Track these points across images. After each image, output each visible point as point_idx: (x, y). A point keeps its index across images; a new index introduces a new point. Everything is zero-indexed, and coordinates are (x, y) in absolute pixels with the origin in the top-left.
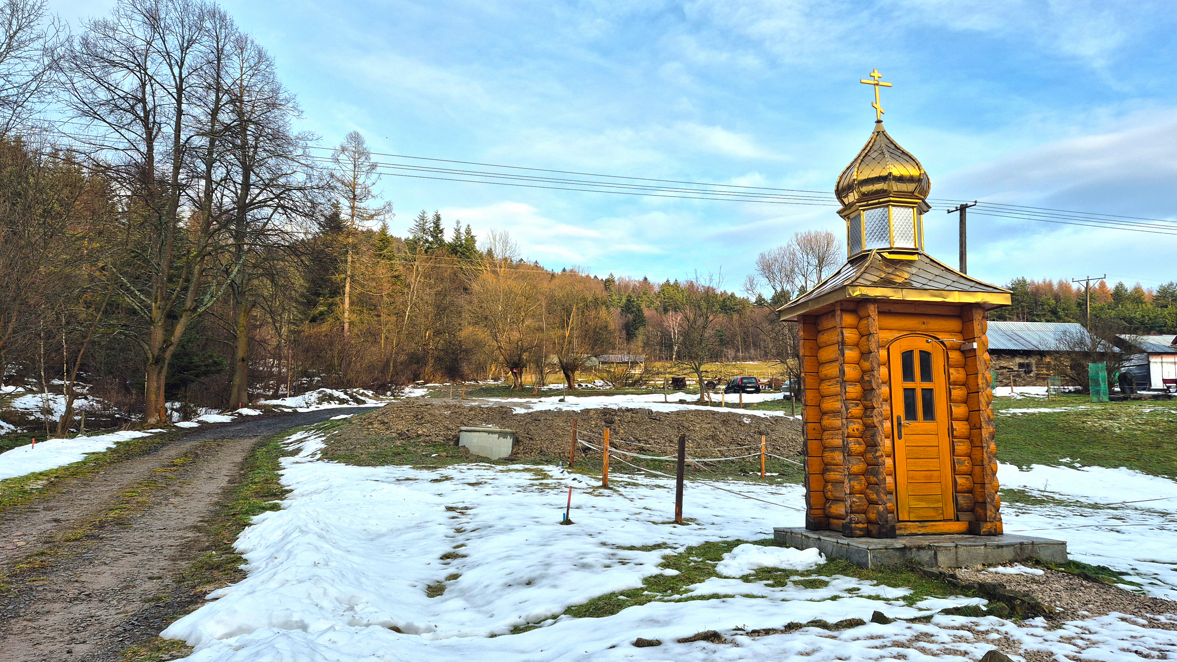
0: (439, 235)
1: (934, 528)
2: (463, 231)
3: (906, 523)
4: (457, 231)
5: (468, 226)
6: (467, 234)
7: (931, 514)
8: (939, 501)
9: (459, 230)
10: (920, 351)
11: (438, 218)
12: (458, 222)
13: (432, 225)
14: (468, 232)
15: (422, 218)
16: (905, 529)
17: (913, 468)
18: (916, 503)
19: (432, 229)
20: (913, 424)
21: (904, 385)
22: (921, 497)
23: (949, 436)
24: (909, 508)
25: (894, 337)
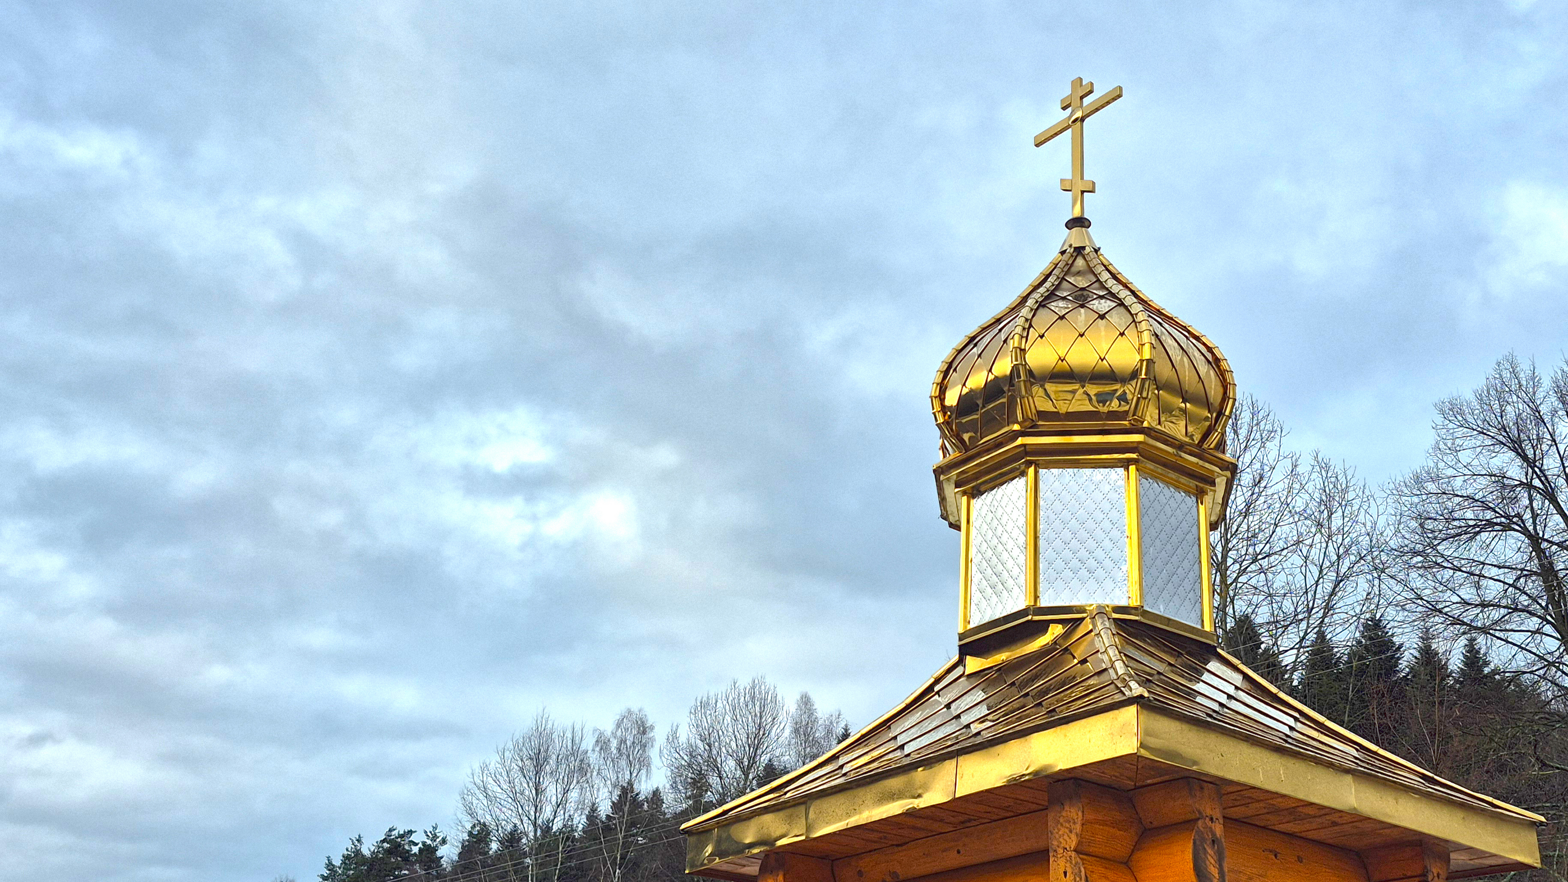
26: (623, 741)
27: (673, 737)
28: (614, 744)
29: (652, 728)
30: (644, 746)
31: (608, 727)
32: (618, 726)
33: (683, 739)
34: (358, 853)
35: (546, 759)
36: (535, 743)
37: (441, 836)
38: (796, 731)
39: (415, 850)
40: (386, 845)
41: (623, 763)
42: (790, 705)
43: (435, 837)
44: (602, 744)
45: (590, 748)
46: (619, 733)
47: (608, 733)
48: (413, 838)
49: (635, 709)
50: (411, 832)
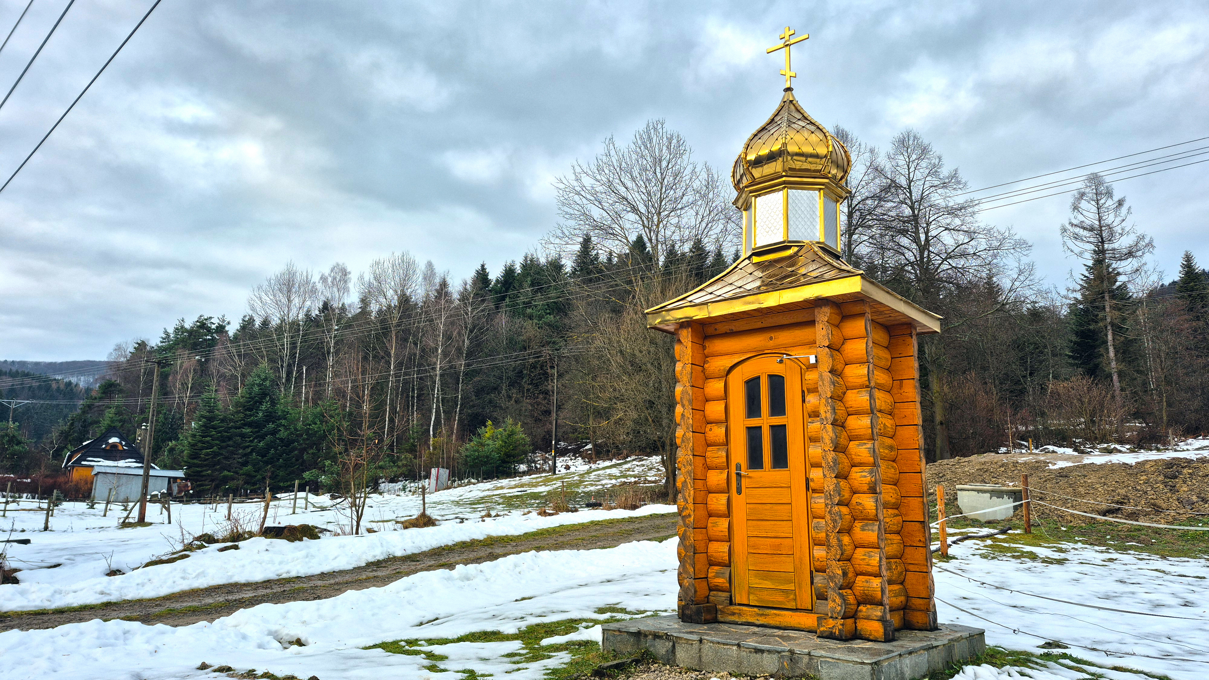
3: (741, 607)
7: (778, 599)
8: (789, 582)
10: (770, 376)
16: (740, 614)
17: (755, 534)
18: (757, 581)
20: (756, 474)
21: (746, 423)
22: (766, 574)
23: (807, 488)
24: (746, 587)
25: (733, 363)
26: (335, 278)
27: (361, 277)
28: (330, 279)
29: (350, 273)
30: (346, 282)
31: (327, 272)
32: (332, 271)
33: (366, 279)
34: (182, 327)
35: (293, 285)
36: (287, 277)
37: (227, 320)
38: (425, 278)
39: (213, 327)
40: (199, 324)
41: (335, 289)
42: (421, 266)
43: (224, 321)
44: (324, 279)
45: (317, 281)
46: (332, 274)
47: (327, 274)
48: (212, 321)
49: (341, 263)
50: (211, 318)
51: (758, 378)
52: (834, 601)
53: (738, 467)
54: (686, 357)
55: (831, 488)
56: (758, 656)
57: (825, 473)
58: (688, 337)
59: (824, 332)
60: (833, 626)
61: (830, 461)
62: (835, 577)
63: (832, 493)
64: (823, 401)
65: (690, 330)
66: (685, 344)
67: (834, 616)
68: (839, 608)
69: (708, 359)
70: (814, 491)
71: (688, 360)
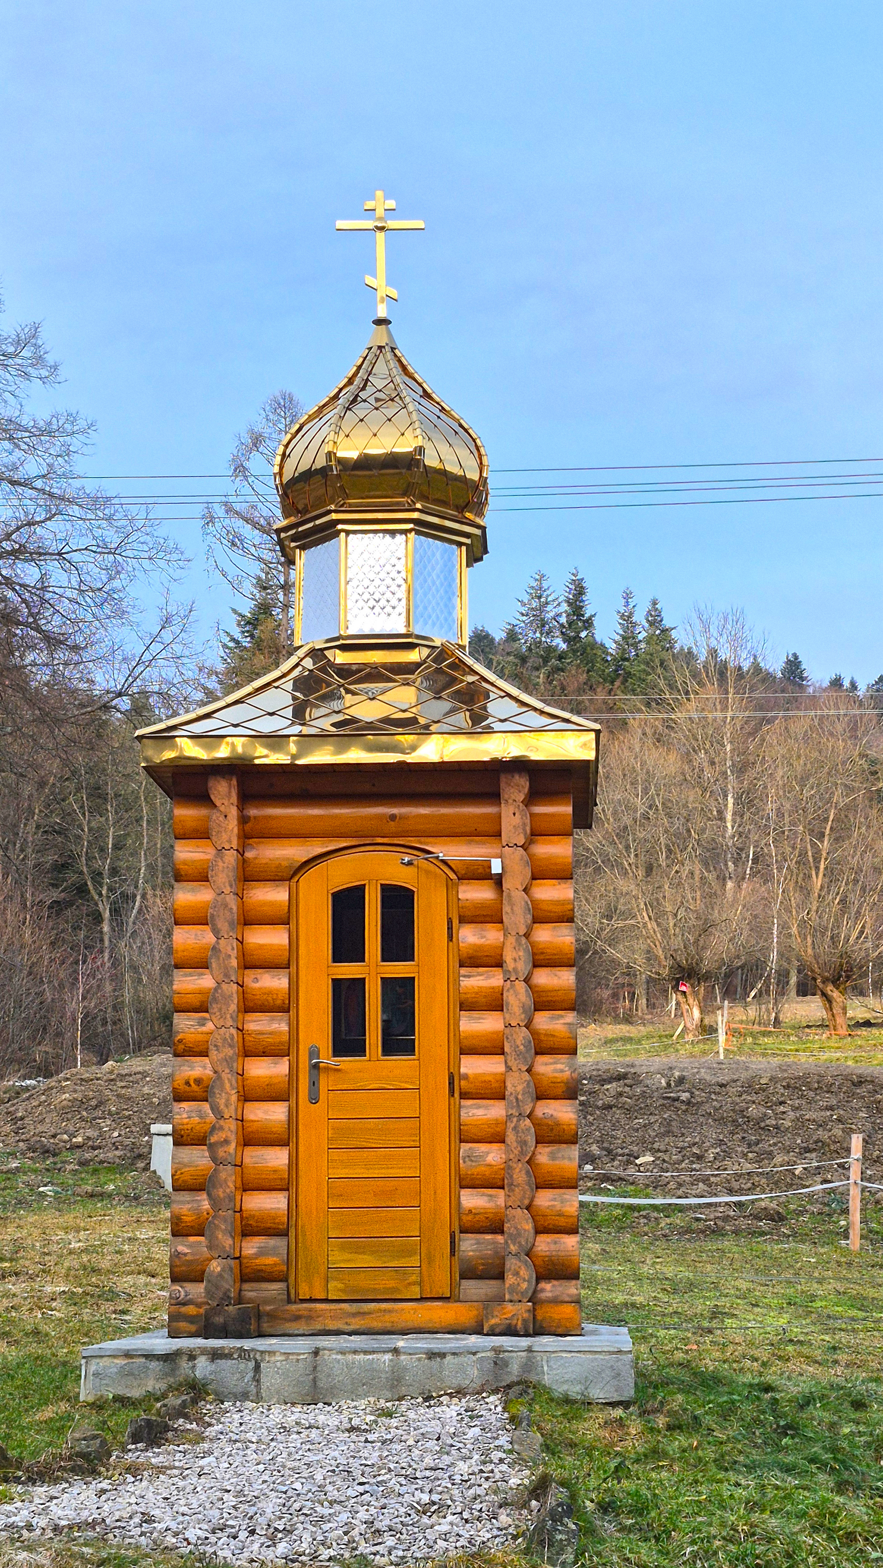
0: (583, 634)
1: (387, 1317)
2: (640, 617)
3: (312, 1305)
4: (627, 619)
5: (654, 603)
6: (651, 624)
7: (385, 1283)
8: (410, 1253)
9: (630, 615)
10: (385, 888)
11: (579, 590)
12: (627, 596)
13: (565, 607)
14: (655, 619)
15: (538, 593)
16: (308, 1318)
17: (343, 1174)
18: (347, 1256)
19: (563, 620)
20: (347, 1062)
21: (333, 970)
22: (364, 1244)
23: (452, 1093)
24: (323, 1269)
25: (311, 856)
51: (361, 889)
52: (517, 1274)
53: (314, 1053)
54: (225, 836)
55: (520, 1088)
56: (436, 1363)
57: (510, 1064)
58: (229, 796)
59: (517, 820)
60: (513, 1315)
61: (518, 1042)
62: (519, 1235)
63: (520, 1097)
64: (511, 940)
65: (234, 782)
66: (222, 808)
67: (516, 1298)
68: (525, 1285)
69: (251, 841)
70: (464, 1096)
71: (230, 841)
